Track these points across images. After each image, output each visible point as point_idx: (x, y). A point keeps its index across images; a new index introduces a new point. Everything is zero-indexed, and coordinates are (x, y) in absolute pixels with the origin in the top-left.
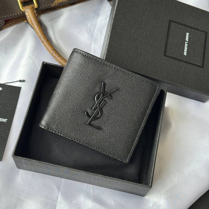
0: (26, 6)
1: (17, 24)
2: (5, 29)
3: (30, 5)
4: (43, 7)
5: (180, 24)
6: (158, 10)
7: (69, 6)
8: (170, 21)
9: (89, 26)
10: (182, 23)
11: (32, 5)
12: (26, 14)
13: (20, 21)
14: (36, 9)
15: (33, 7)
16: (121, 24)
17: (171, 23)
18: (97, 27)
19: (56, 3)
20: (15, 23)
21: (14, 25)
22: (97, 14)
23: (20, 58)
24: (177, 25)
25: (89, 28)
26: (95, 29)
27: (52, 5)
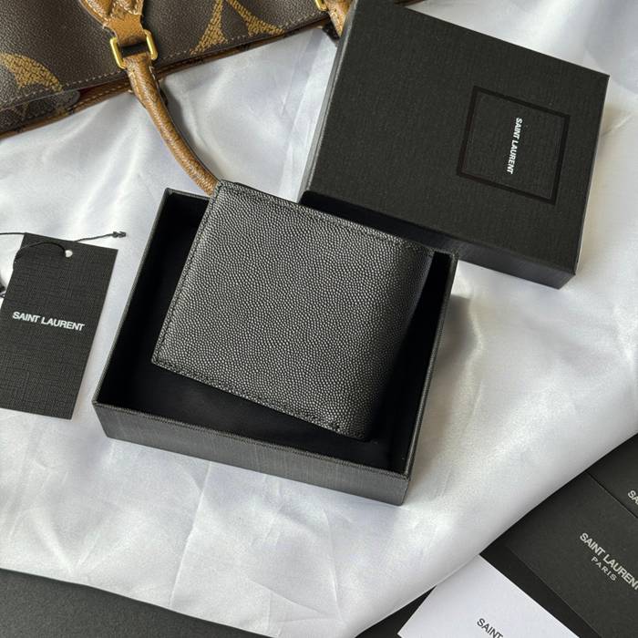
0: (131, 55)
1: (109, 97)
2: (80, 110)
3: (139, 53)
4: (171, 56)
5: (501, 96)
6: (447, 62)
7: (236, 53)
8: (476, 89)
9: (284, 101)
10: (505, 94)
11: (144, 54)
12: (131, 74)
13: (117, 90)
14: (154, 63)
15: (146, 59)
16: (353, 99)
17: (479, 94)
18: (302, 103)
19: (201, 47)
20: (104, 97)
21: (101, 101)
22: (304, 70)
23: (115, 179)
24: (492, 98)
25: (282, 108)
26: (297, 110)
27: (193, 53)
